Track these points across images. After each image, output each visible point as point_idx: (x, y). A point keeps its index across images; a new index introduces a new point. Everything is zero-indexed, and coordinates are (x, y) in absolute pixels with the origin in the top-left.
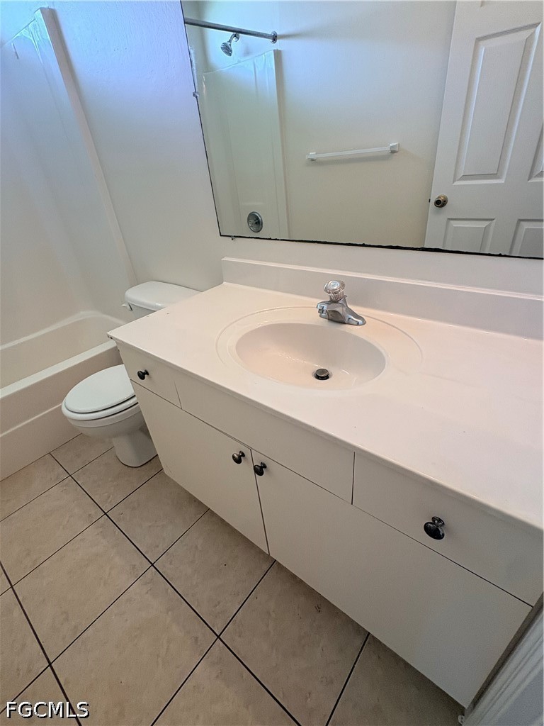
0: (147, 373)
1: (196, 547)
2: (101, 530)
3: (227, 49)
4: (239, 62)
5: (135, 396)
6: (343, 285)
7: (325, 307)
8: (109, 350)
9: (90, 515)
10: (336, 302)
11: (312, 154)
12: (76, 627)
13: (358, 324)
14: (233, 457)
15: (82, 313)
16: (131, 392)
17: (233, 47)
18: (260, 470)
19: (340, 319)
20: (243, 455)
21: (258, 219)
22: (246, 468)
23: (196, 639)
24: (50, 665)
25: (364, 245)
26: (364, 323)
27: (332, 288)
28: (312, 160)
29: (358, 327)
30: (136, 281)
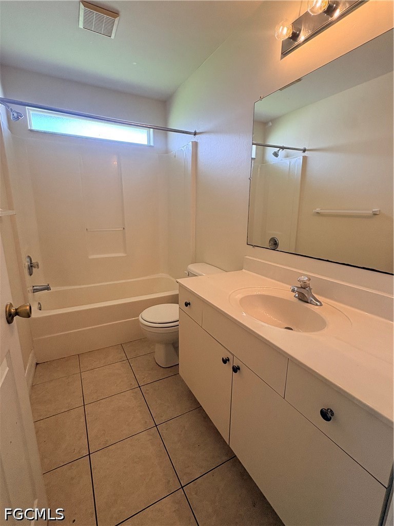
0: (189, 304)
1: (184, 427)
2: (135, 394)
3: (276, 154)
4: (281, 160)
5: (178, 321)
6: (309, 280)
7: (296, 289)
8: (170, 296)
9: (131, 384)
10: (305, 288)
11: (318, 210)
12: (107, 441)
13: (317, 305)
14: (223, 358)
15: (160, 274)
16: (177, 318)
17: (279, 154)
18: (236, 369)
19: (306, 300)
20: (228, 360)
21: (276, 241)
22: (228, 368)
23: (169, 481)
24: (89, 454)
25: (328, 261)
26: (321, 305)
27: (302, 280)
28: (318, 213)
29: (317, 307)
30: (194, 261)
